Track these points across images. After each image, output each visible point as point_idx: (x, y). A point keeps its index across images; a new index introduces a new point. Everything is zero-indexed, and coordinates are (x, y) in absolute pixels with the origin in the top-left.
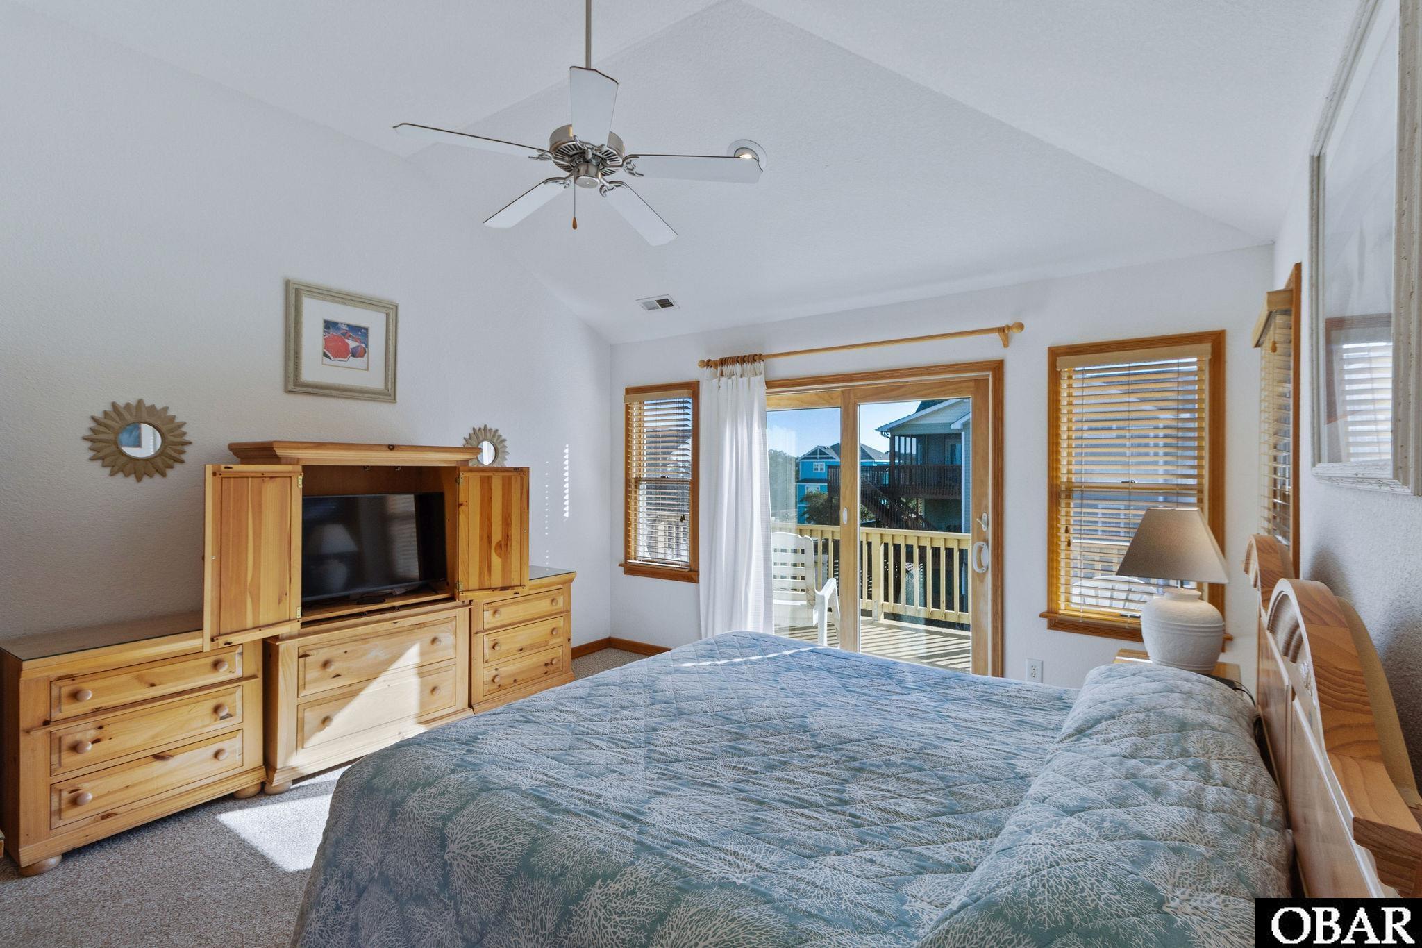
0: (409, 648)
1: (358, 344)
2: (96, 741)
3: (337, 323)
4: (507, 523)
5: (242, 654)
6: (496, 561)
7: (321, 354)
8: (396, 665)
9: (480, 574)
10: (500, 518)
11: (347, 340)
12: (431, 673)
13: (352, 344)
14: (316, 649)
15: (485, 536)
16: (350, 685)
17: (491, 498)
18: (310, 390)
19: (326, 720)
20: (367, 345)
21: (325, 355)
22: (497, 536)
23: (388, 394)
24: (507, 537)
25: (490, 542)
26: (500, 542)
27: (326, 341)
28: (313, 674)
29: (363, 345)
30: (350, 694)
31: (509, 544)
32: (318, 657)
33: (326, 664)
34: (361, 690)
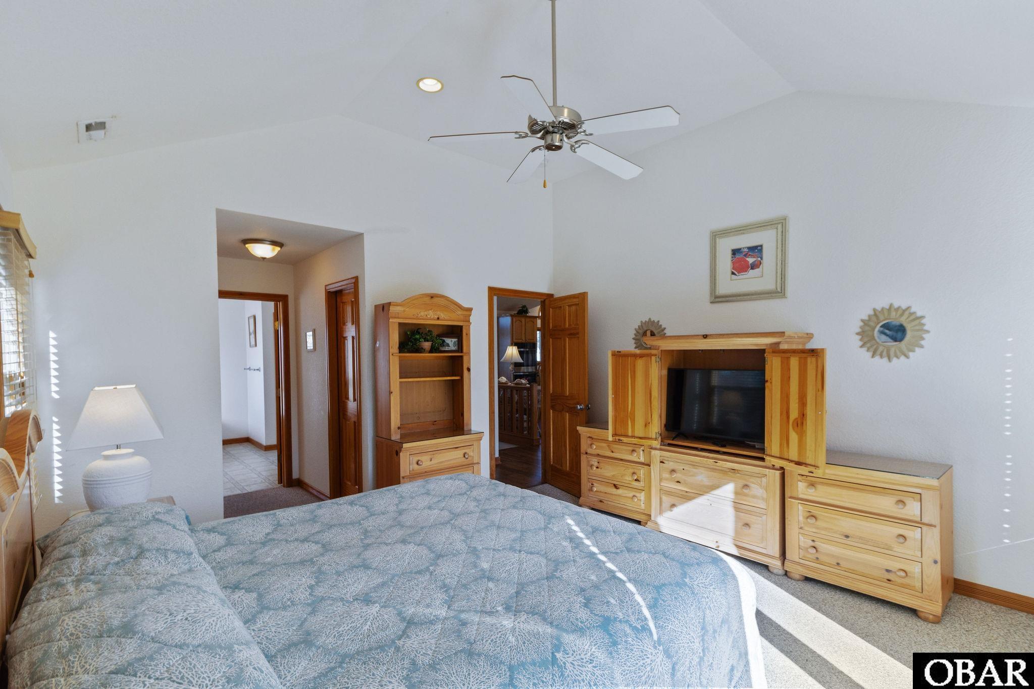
0: (725, 484)
1: (755, 259)
2: (597, 468)
3: (740, 249)
4: (803, 403)
5: (643, 450)
6: (794, 436)
7: (730, 273)
8: (716, 492)
9: (781, 445)
10: (797, 396)
11: (747, 259)
12: (744, 511)
13: (751, 260)
14: (668, 461)
15: (785, 412)
16: (687, 492)
17: (789, 378)
18: (724, 299)
19: (673, 506)
20: (762, 258)
21: (733, 273)
22: (794, 414)
23: (779, 293)
24: (803, 415)
25: (788, 417)
26: (796, 419)
27: (733, 263)
28: (666, 475)
29: (759, 259)
30: (687, 497)
31: (804, 424)
32: (670, 465)
33: (673, 471)
34: (694, 498)
